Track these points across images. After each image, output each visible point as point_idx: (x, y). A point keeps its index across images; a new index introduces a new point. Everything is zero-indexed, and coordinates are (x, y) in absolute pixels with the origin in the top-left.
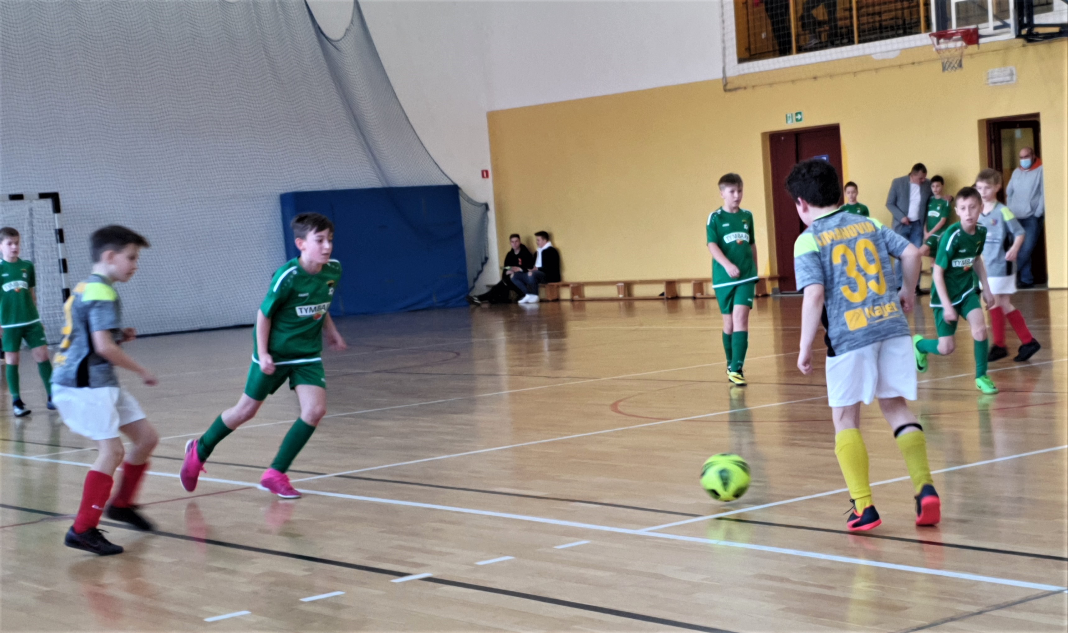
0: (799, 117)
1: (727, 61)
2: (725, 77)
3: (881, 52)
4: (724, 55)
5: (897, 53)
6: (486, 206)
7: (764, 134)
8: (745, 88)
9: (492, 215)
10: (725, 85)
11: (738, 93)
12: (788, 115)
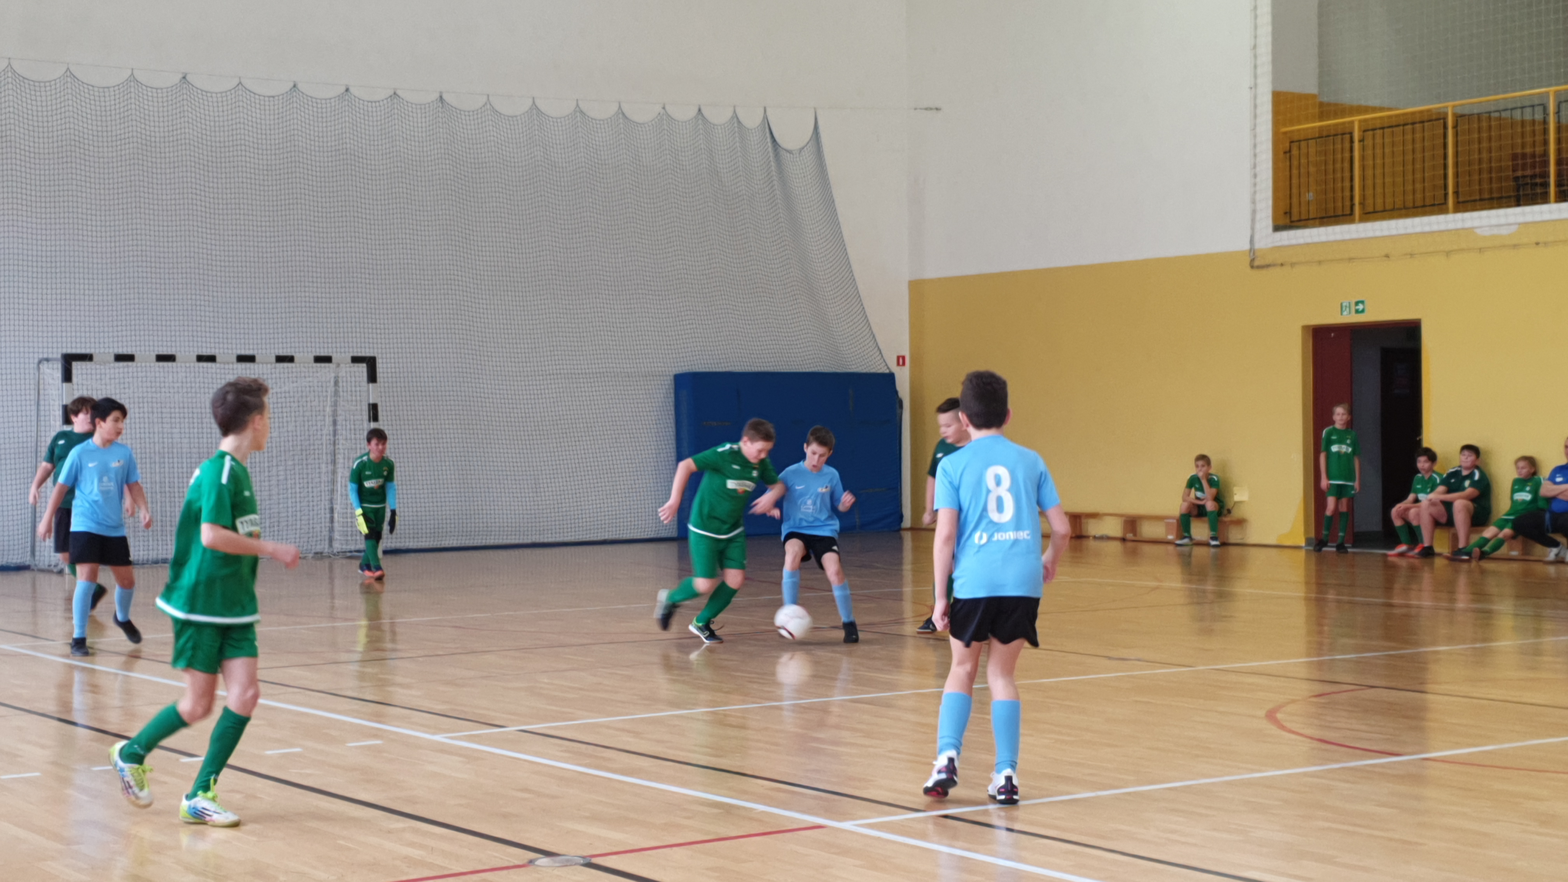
0: (1360, 307)
1: (1258, 226)
2: (1252, 250)
3: (1491, 226)
4: (1253, 220)
5: (1514, 228)
7: (1305, 328)
8: (1282, 265)
10: (1252, 260)
11: (1271, 271)
12: (1344, 304)
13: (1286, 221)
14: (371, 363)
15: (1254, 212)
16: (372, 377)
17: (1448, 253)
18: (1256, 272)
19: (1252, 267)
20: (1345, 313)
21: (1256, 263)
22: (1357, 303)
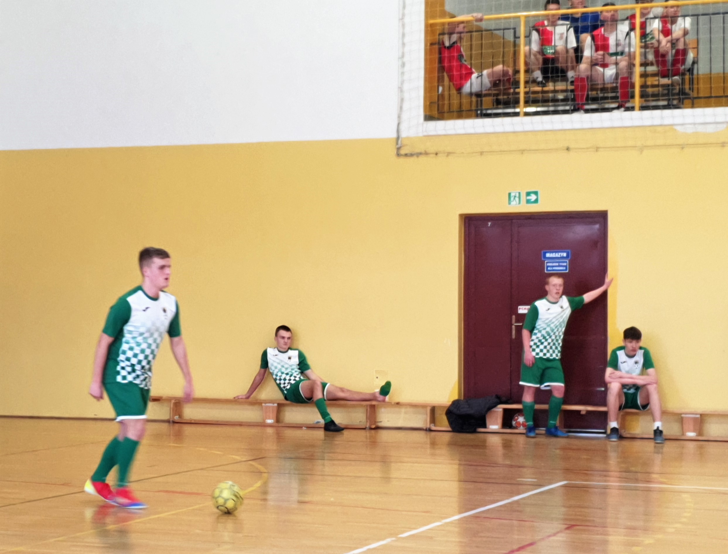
1: (405, 117)
2: (398, 138)
4: (400, 110)
7: (461, 216)
10: (399, 148)
11: (422, 159)
12: (513, 194)
13: (443, 110)
15: (401, 100)
17: (642, 149)
18: (402, 160)
19: (398, 155)
20: (513, 203)
21: (403, 152)
22: (528, 194)
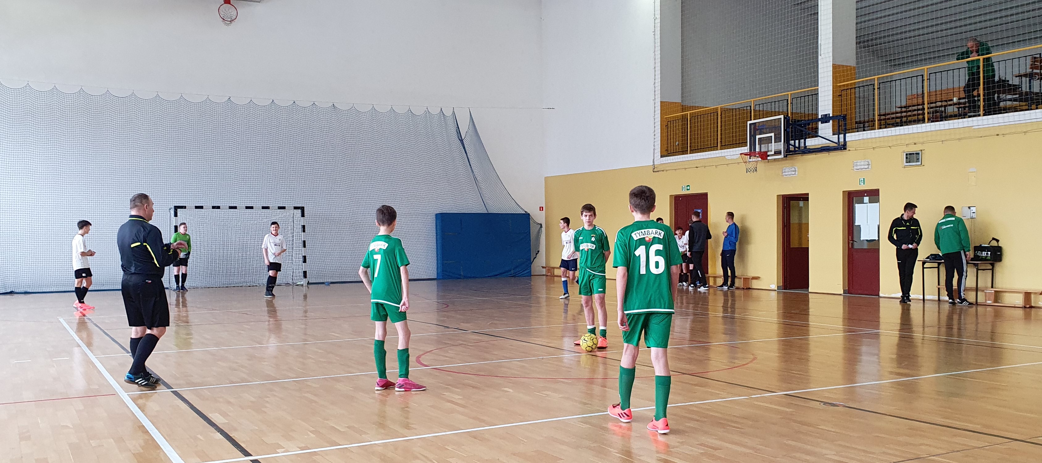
0: (688, 188)
1: (655, 156)
2: (654, 165)
3: (730, 155)
4: (654, 153)
5: (738, 156)
6: (541, 225)
7: (671, 196)
8: (663, 171)
9: (543, 229)
11: (660, 173)
12: (683, 187)
13: (665, 153)
14: (302, 209)
15: (654, 149)
16: (303, 215)
17: (716, 166)
19: (654, 172)
20: (684, 191)
21: (655, 170)
22: (687, 186)
